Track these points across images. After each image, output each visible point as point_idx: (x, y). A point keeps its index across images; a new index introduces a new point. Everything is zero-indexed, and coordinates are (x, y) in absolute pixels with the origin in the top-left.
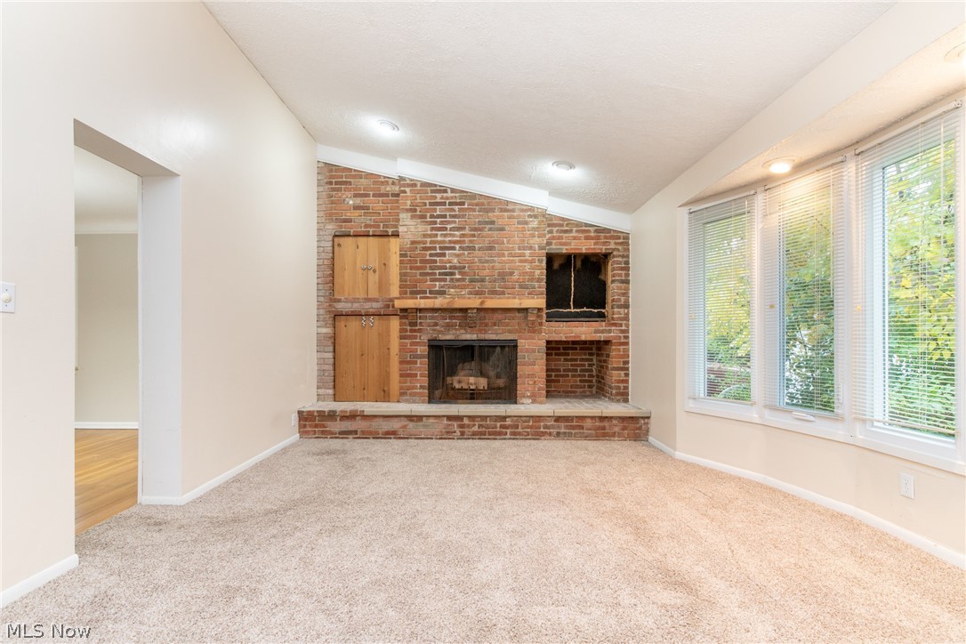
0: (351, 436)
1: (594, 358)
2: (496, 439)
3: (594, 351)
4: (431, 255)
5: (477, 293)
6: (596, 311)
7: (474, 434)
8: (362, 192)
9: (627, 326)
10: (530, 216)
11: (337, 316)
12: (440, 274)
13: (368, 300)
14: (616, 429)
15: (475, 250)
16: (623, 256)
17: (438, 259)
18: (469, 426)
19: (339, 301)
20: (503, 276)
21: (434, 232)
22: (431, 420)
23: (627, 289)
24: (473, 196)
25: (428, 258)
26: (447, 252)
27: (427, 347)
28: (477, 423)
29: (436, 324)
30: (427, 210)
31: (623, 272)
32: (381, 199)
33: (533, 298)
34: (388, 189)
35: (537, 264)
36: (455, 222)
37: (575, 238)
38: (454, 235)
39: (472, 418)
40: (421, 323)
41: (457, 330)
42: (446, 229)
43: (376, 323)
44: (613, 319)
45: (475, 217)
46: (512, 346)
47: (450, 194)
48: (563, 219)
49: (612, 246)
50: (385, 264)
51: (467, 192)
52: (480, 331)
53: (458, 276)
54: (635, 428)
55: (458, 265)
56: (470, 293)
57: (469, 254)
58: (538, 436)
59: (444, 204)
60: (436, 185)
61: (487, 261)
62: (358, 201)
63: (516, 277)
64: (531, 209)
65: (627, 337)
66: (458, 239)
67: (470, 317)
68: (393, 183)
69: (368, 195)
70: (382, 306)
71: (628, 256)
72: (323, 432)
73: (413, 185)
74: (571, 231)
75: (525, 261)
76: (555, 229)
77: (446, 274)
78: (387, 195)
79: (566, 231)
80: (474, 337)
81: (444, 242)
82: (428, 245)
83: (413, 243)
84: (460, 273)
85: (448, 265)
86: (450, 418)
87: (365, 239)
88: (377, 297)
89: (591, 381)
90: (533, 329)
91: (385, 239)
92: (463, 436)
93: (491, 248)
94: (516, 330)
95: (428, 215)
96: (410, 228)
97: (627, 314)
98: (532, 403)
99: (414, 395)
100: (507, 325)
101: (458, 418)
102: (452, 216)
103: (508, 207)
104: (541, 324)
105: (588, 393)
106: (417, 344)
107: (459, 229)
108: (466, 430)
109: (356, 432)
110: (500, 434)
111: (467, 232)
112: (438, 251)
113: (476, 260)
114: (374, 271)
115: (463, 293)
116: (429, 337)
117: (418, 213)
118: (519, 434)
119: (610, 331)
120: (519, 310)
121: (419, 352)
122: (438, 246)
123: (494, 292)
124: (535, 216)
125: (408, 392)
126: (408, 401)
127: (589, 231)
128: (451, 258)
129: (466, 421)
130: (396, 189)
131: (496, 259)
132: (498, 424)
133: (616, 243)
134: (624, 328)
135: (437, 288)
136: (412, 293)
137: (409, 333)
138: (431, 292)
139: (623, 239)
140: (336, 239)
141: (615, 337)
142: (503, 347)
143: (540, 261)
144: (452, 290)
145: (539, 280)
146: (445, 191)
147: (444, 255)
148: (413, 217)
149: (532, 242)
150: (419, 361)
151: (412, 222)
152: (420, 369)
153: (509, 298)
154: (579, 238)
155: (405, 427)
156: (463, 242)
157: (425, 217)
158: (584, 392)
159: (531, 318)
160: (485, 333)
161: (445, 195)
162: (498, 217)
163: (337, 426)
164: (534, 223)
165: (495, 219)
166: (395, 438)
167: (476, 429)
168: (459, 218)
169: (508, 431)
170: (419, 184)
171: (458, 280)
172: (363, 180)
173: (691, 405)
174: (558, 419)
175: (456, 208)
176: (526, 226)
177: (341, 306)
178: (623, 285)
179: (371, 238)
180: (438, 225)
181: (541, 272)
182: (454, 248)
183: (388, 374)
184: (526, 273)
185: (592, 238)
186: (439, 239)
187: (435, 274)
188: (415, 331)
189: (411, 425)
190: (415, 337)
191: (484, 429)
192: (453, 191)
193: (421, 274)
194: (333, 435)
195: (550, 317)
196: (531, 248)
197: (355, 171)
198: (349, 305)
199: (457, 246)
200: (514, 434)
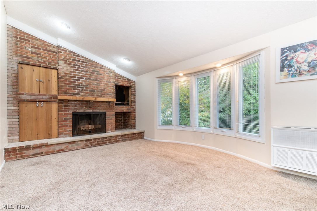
0: (39, 155)
1: (123, 117)
2: (103, 145)
3: (123, 115)
4: (73, 79)
5: (92, 95)
6: (122, 103)
7: (96, 145)
8: (36, 46)
9: (135, 107)
10: (110, 72)
11: (21, 101)
12: (77, 87)
13: (40, 95)
14: (137, 136)
15: (91, 80)
16: (134, 88)
17: (77, 81)
18: (94, 142)
19: (23, 94)
20: (102, 90)
21: (74, 71)
22: (79, 142)
23: (135, 97)
24: (90, 61)
25: (72, 80)
26: (80, 79)
27: (72, 115)
28: (96, 141)
29: (76, 106)
30: (72, 62)
31: (134, 92)
32: (47, 52)
33: (111, 98)
34: (51, 49)
35: (112, 87)
36: (84, 69)
37: (122, 81)
38: (83, 74)
39: (95, 139)
40: (69, 106)
41: (84, 108)
42: (80, 71)
43: (45, 105)
44: (132, 105)
45: (91, 68)
46: (104, 114)
47: (81, 58)
48: (119, 75)
49: (131, 85)
50: (49, 80)
51: (88, 59)
52: (93, 109)
53: (85, 89)
54: (140, 135)
55: (85, 85)
56: (90, 95)
57: (89, 81)
58: (116, 142)
59: (79, 61)
60: (75, 53)
61: (96, 85)
62: (34, 50)
63: (105, 91)
64: (110, 69)
65: (135, 111)
66: (85, 75)
67: (90, 104)
68: (54, 47)
69: (40, 49)
70: (49, 98)
71: (135, 88)
72: (21, 157)
73: (65, 50)
74: (121, 79)
75: (109, 86)
76: (117, 77)
77: (80, 87)
78: (51, 51)
79: (119, 79)
80: (91, 111)
81: (79, 75)
82: (72, 75)
83: (65, 73)
84: (86, 88)
85: (81, 84)
86: (87, 140)
87: (38, 68)
88: (45, 94)
89: (122, 124)
90: (111, 108)
91: (50, 70)
92: (92, 146)
93: (97, 80)
94: (106, 108)
95: (72, 64)
96: (63, 67)
97: (135, 104)
98: (111, 132)
99: (66, 134)
100: (103, 107)
101: (90, 140)
102: (82, 66)
103: (103, 68)
104: (113, 107)
105: (121, 128)
106: (67, 114)
107: (85, 72)
108: (93, 144)
109: (42, 153)
110: (105, 143)
111: (88, 73)
112: (77, 78)
113: (92, 84)
114: (43, 82)
115: (87, 95)
116: (73, 111)
117: (67, 62)
118: (111, 142)
119: (131, 109)
120: (107, 102)
121: (68, 117)
122: (76, 76)
123: (98, 96)
124: (112, 72)
125: (63, 133)
126: (63, 137)
127: (125, 79)
128: (82, 82)
129: (93, 141)
130: (56, 50)
131: (99, 84)
132: (104, 140)
133: (132, 84)
134: (134, 108)
135: (76, 93)
136: (65, 93)
137: (63, 110)
138: (73, 94)
139: (134, 83)
140: (20, 65)
141: (132, 111)
142: (101, 114)
143: (113, 87)
144: (82, 94)
145: (113, 93)
146: (79, 56)
147: (79, 80)
148: (65, 63)
149: (111, 80)
150: (68, 120)
151: (65, 65)
152: (69, 123)
153: (103, 98)
154: (123, 81)
155: (67, 147)
156: (87, 77)
157: (71, 64)
158: (119, 127)
159: (111, 105)
160: (95, 110)
161: (79, 58)
162: (100, 70)
163: (31, 152)
164: (111, 74)
165: (98, 71)
166: (63, 152)
167: (96, 143)
168: (85, 67)
169: (107, 142)
170: (68, 51)
171: (85, 90)
172: (37, 41)
173: (159, 127)
174: (122, 136)
175: (84, 64)
176: (109, 75)
177: (23, 97)
178: (134, 96)
179: (41, 68)
180: (76, 69)
181: (113, 90)
182: (83, 78)
183: (51, 127)
184: (109, 90)
185: (126, 82)
186: (77, 74)
187: (75, 87)
188: (66, 109)
189: (70, 145)
190: (67, 111)
191: (99, 143)
192: (83, 57)
193: (69, 86)
194: (28, 157)
195: (116, 104)
196: (110, 82)
197: (32, 36)
198: (30, 97)
199: (84, 78)
200: (109, 142)
